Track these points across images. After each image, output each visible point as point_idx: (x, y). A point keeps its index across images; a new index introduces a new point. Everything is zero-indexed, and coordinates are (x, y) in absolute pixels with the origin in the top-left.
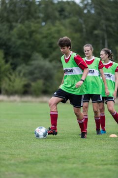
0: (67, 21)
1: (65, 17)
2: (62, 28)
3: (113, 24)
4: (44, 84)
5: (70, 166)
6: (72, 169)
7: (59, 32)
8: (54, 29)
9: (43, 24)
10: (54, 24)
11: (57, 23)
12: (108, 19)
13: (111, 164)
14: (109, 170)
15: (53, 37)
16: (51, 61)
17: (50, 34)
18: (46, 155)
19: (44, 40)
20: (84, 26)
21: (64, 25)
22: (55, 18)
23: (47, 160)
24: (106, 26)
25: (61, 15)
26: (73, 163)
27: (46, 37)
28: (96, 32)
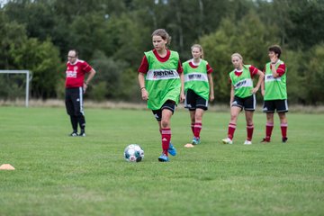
0: (135, 13)
1: (133, 9)
2: (129, 21)
3: (190, 17)
4: (108, 87)
5: (139, 179)
6: (141, 182)
7: (125, 26)
8: (119, 22)
9: (107, 16)
10: (119, 16)
11: (123, 15)
12: (183, 11)
13: (187, 177)
14: (184, 183)
15: (118, 32)
16: (115, 60)
17: (115, 28)
18: (110, 166)
19: (108, 36)
20: (154, 19)
21: (131, 18)
22: (121, 10)
23: (112, 173)
24: (182, 19)
25: (127, 6)
26: (143, 176)
27: (110, 32)
28: (170, 26)
